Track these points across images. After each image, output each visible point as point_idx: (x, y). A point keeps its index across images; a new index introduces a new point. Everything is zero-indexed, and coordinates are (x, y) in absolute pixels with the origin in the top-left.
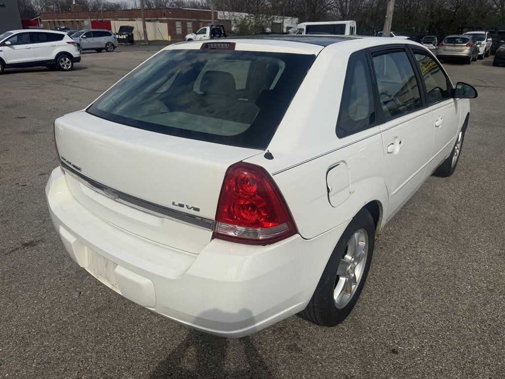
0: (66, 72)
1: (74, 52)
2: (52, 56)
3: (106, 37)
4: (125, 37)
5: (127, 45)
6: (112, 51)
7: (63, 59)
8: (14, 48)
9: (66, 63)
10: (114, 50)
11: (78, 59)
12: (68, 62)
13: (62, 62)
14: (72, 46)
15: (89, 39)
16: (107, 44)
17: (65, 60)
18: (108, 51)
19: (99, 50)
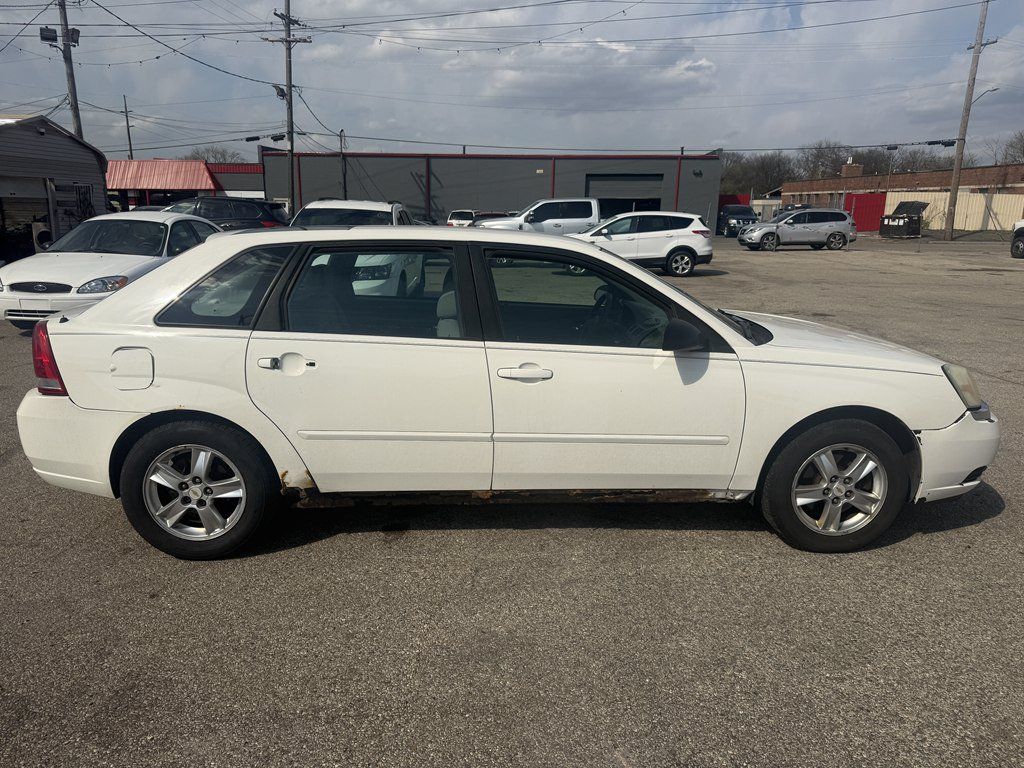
0: (679, 279)
1: (700, 246)
2: (663, 253)
3: (833, 224)
4: (901, 223)
5: (902, 238)
6: (839, 249)
7: (678, 258)
8: (611, 239)
9: (683, 264)
10: (844, 247)
11: (707, 259)
12: (687, 263)
13: (676, 262)
14: (701, 237)
15: (799, 227)
16: (833, 235)
17: (683, 259)
18: (830, 249)
19: (817, 246)
